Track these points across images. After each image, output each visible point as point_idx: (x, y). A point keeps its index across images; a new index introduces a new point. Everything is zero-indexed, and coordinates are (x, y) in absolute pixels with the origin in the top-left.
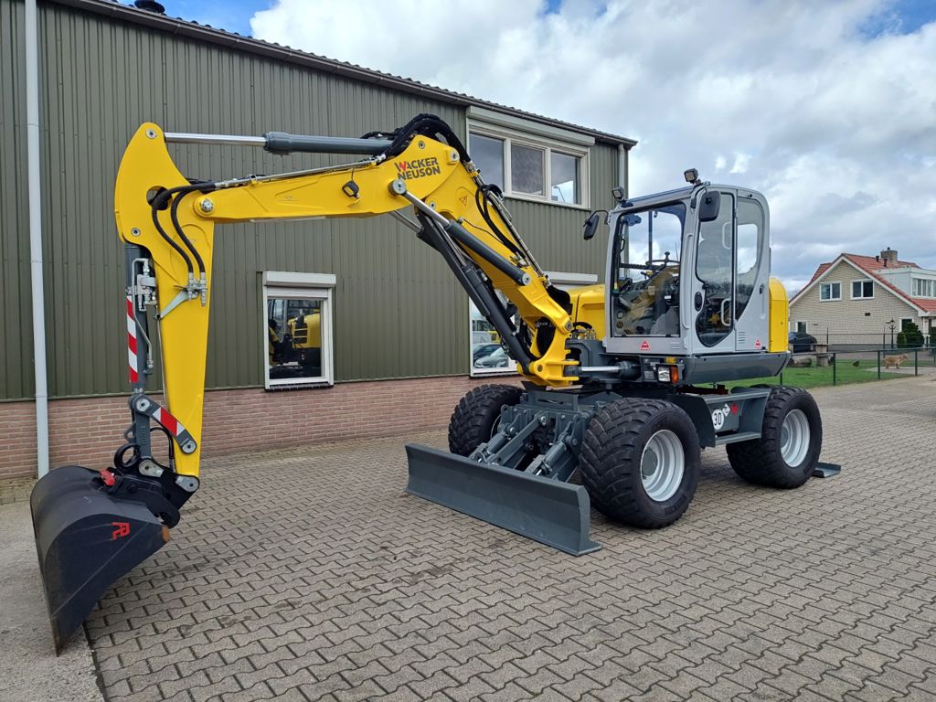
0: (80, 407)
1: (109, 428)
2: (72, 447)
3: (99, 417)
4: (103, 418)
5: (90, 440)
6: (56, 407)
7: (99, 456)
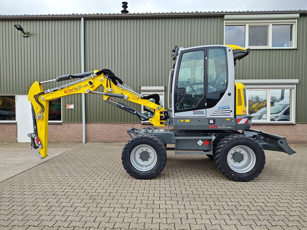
0: (93, 125)
1: (100, 131)
2: (91, 136)
3: (98, 128)
4: (99, 129)
5: (95, 134)
6: (88, 125)
7: (97, 139)
